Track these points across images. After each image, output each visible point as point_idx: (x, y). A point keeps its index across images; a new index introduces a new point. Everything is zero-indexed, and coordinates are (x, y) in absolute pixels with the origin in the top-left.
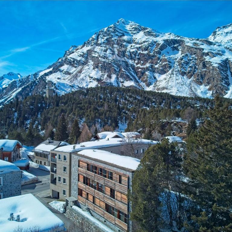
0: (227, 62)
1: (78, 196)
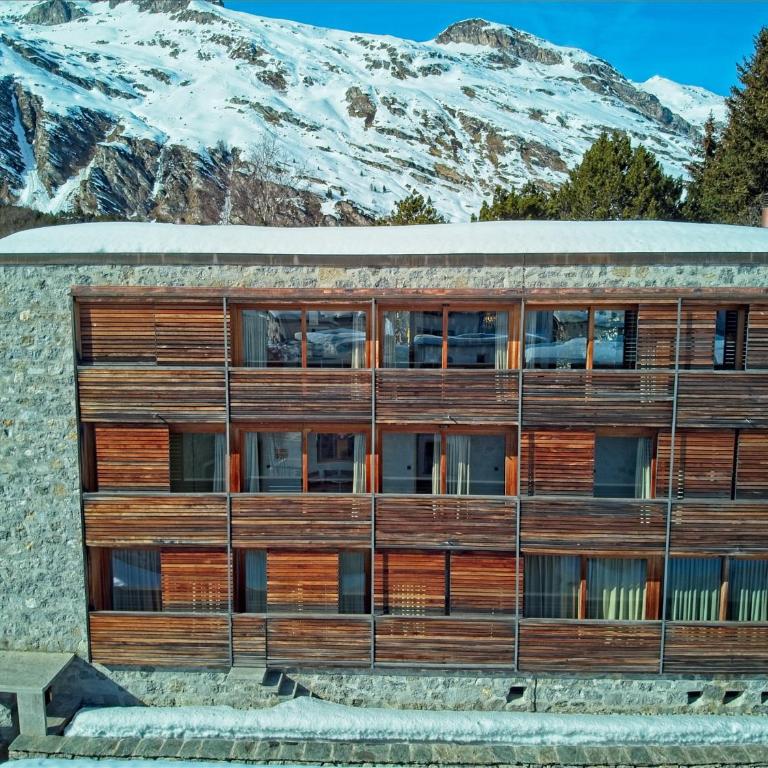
0: (11, 88)
1: (88, 618)
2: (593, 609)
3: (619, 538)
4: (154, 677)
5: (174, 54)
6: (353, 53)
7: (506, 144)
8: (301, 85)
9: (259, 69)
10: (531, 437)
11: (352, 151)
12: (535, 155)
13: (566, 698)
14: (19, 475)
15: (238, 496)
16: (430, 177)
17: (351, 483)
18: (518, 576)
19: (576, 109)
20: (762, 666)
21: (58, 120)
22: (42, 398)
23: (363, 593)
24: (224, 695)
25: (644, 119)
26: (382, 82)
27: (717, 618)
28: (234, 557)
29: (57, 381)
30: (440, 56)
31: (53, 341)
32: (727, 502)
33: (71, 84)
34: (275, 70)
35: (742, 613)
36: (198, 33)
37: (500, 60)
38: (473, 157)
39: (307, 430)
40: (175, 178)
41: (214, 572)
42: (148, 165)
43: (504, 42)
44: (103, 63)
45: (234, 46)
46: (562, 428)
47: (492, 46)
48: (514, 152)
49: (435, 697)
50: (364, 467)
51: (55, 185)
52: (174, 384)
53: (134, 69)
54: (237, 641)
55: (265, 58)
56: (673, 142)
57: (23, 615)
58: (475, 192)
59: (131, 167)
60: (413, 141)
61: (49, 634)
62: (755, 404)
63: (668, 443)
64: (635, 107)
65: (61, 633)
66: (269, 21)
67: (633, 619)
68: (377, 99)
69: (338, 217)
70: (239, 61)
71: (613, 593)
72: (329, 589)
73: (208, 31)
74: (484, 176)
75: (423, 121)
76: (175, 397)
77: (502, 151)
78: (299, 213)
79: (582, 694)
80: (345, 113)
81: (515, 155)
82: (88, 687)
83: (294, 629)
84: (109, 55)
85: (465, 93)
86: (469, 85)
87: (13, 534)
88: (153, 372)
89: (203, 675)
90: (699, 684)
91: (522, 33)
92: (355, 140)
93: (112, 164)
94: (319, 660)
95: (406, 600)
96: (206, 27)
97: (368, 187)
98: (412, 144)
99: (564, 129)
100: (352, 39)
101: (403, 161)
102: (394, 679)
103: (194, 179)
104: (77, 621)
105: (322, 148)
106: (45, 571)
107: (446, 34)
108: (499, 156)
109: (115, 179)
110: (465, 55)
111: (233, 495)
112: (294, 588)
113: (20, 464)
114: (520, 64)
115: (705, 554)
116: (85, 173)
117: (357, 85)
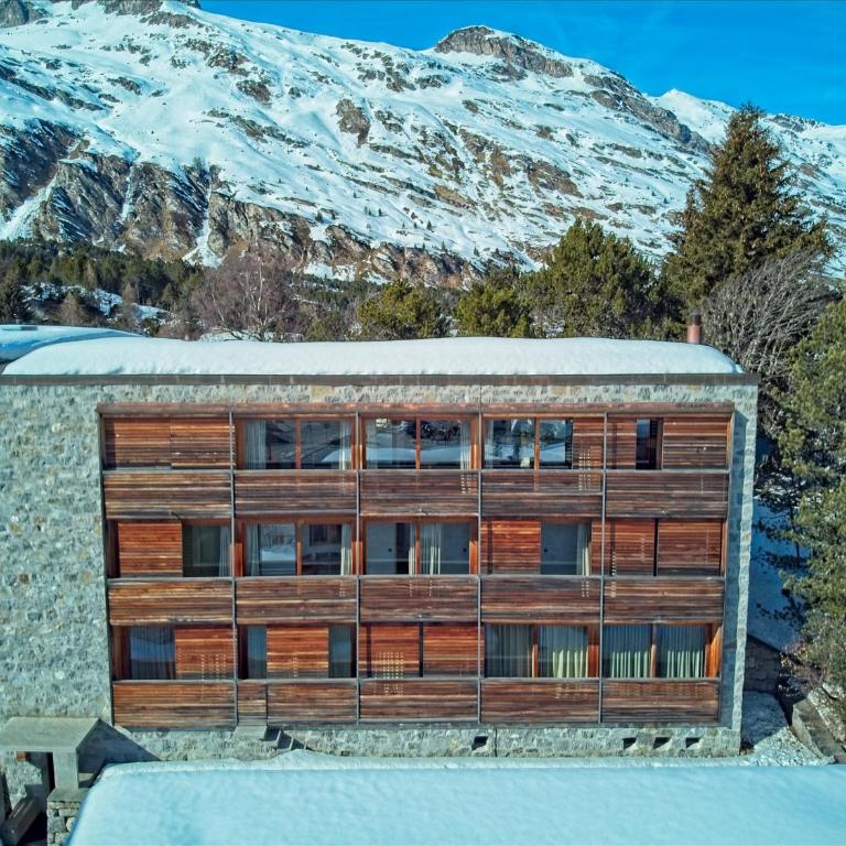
1: (112, 687)
2: (544, 669)
3: (562, 608)
4: (169, 736)
5: (145, 60)
6: (343, 61)
7: (512, 164)
8: (287, 96)
9: (240, 79)
10: (489, 526)
11: (344, 170)
12: (543, 176)
13: (521, 745)
14: (50, 565)
15: (242, 579)
16: (429, 199)
17: (339, 566)
18: (480, 643)
19: (588, 126)
20: (684, 716)
21: (14, 135)
22: (71, 499)
23: (349, 660)
24: (229, 751)
25: (661, 137)
26: (376, 94)
27: (648, 676)
28: (238, 632)
29: (84, 484)
30: (439, 67)
31: (81, 449)
32: (650, 577)
33: (29, 93)
34: (257, 80)
35: (670, 670)
36: (172, 37)
37: (505, 71)
38: (476, 178)
39: (301, 522)
40: (147, 199)
41: (220, 645)
42: (116, 185)
43: (510, 52)
44: (64, 70)
45: (212, 53)
46: (514, 518)
47: (496, 56)
48: (521, 173)
49: (411, 747)
50: (350, 552)
51: (12, 206)
52: (186, 485)
53: (100, 78)
54: (241, 703)
55: (247, 66)
56: (691, 163)
57: (54, 685)
58: (479, 217)
59: (97, 186)
60: (411, 160)
61: (76, 702)
62: (670, 498)
63: (600, 530)
64: (650, 125)
65: (87, 701)
66: (251, 25)
67: (578, 678)
68: (372, 113)
69: (329, 242)
70: (216, 70)
71: (561, 655)
72: (321, 658)
73: (183, 36)
74: (488, 199)
75: (421, 138)
76: (187, 497)
77: (508, 172)
78: (286, 237)
79: (535, 742)
80: (335, 128)
81: (521, 176)
82: (110, 747)
83: (290, 693)
84: (72, 61)
85: (467, 107)
86: (471, 99)
87: (45, 616)
88: (167, 475)
89: (211, 734)
90: (633, 732)
91: (529, 42)
92: (346, 158)
93: (75, 183)
94: (312, 719)
95: (386, 666)
96: (181, 31)
97: (362, 210)
98: (410, 164)
99: (574, 148)
100: (343, 47)
101: (400, 182)
102: (377, 733)
103: (168, 200)
104: (101, 689)
105: (310, 167)
106: (72, 647)
107: (446, 42)
108: (504, 177)
109: (79, 199)
110: (466, 65)
111: (238, 579)
112: (291, 657)
113: (51, 555)
114: (527, 76)
115: (633, 621)
116: (45, 193)
117: (347, 97)
